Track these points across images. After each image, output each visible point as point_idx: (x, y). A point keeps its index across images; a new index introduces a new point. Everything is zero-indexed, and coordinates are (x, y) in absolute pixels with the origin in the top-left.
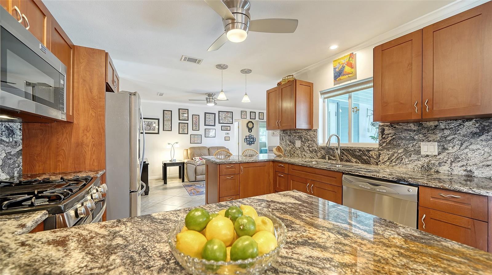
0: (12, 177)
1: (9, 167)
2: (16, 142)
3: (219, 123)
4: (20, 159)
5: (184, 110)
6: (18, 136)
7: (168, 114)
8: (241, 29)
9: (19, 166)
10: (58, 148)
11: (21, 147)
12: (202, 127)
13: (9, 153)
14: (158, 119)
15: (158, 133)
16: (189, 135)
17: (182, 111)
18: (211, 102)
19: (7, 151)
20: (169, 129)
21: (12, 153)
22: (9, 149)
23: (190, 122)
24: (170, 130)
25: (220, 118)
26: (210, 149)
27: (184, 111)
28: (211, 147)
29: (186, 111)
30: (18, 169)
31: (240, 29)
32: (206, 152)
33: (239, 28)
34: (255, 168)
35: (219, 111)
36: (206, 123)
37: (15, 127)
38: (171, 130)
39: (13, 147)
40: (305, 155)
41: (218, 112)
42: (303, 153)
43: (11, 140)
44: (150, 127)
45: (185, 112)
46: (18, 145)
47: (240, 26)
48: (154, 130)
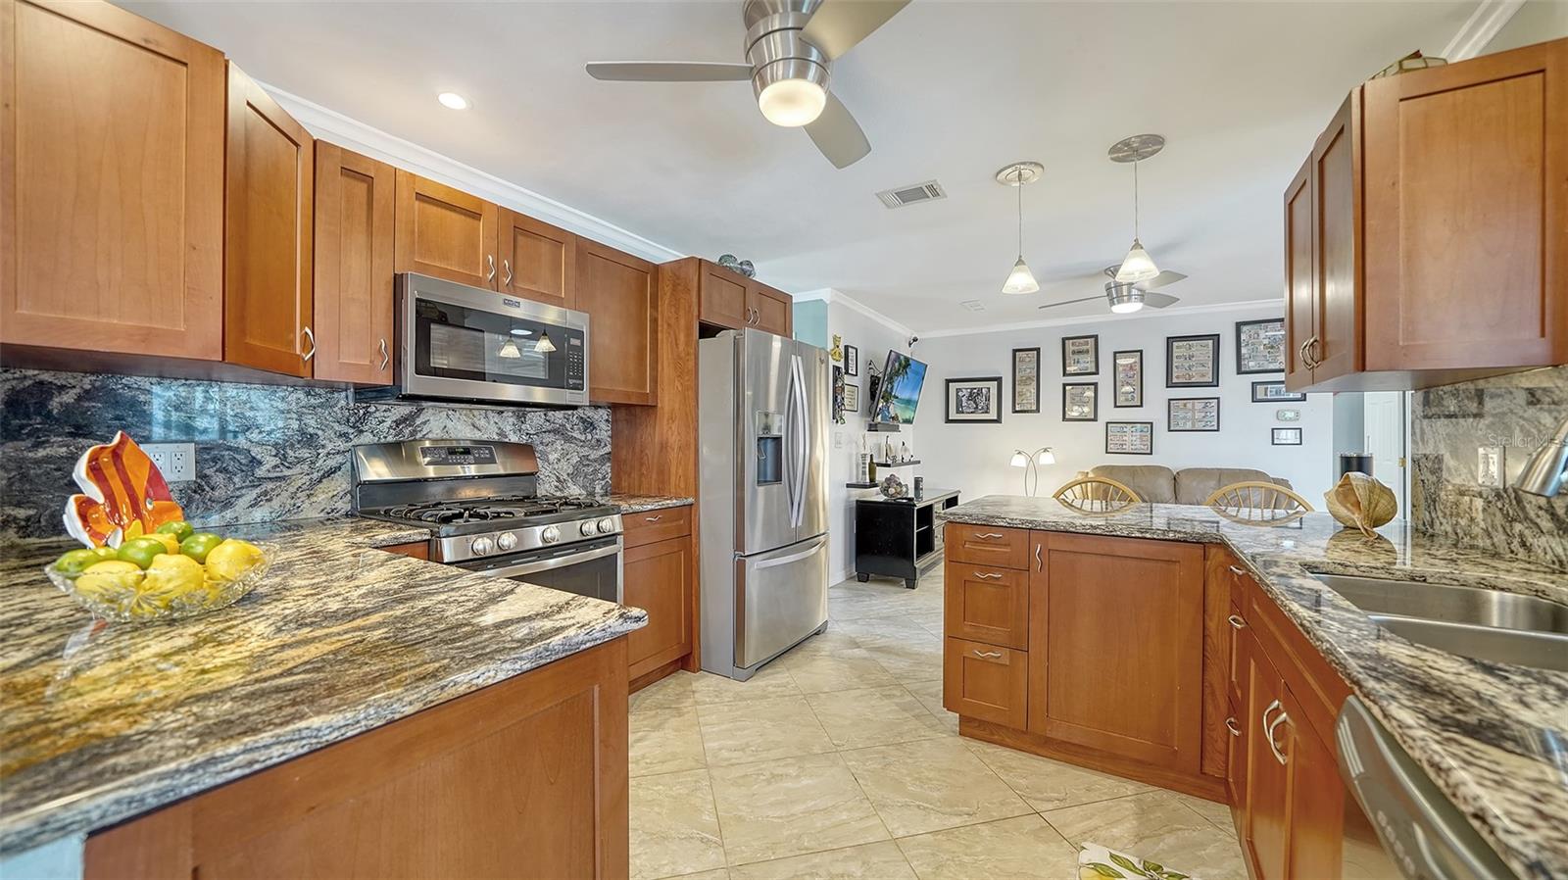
0: (592, 494)
1: (585, 477)
2: (598, 441)
3: (1239, 372)
4: (607, 468)
5: (1082, 341)
6: (604, 432)
7: (1028, 359)
8: (788, 78)
9: (604, 478)
10: (642, 452)
11: (608, 449)
12: (1157, 392)
13: (586, 457)
14: (999, 380)
15: (998, 421)
16: (1100, 425)
17: (1073, 344)
18: (1125, 298)
19: (581, 454)
20: (1029, 406)
21: (592, 457)
22: (585, 451)
23: (1105, 379)
24: (1034, 408)
25: (1244, 351)
26: (1184, 481)
27: (1081, 344)
28: (1189, 472)
29: (1087, 343)
30: (603, 483)
31: (783, 78)
32: (1164, 486)
33: (780, 77)
34: (1105, 559)
35: (1237, 323)
36: (1174, 375)
37: (596, 417)
38: (1038, 410)
39: (592, 448)
40: (1530, 540)
41: (1234, 325)
42: (1518, 527)
43: (589, 437)
44: (975, 402)
45: (1085, 348)
46: (603, 445)
47: (780, 73)
48: (987, 412)
